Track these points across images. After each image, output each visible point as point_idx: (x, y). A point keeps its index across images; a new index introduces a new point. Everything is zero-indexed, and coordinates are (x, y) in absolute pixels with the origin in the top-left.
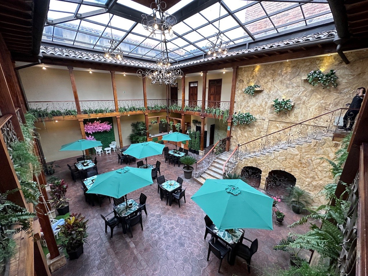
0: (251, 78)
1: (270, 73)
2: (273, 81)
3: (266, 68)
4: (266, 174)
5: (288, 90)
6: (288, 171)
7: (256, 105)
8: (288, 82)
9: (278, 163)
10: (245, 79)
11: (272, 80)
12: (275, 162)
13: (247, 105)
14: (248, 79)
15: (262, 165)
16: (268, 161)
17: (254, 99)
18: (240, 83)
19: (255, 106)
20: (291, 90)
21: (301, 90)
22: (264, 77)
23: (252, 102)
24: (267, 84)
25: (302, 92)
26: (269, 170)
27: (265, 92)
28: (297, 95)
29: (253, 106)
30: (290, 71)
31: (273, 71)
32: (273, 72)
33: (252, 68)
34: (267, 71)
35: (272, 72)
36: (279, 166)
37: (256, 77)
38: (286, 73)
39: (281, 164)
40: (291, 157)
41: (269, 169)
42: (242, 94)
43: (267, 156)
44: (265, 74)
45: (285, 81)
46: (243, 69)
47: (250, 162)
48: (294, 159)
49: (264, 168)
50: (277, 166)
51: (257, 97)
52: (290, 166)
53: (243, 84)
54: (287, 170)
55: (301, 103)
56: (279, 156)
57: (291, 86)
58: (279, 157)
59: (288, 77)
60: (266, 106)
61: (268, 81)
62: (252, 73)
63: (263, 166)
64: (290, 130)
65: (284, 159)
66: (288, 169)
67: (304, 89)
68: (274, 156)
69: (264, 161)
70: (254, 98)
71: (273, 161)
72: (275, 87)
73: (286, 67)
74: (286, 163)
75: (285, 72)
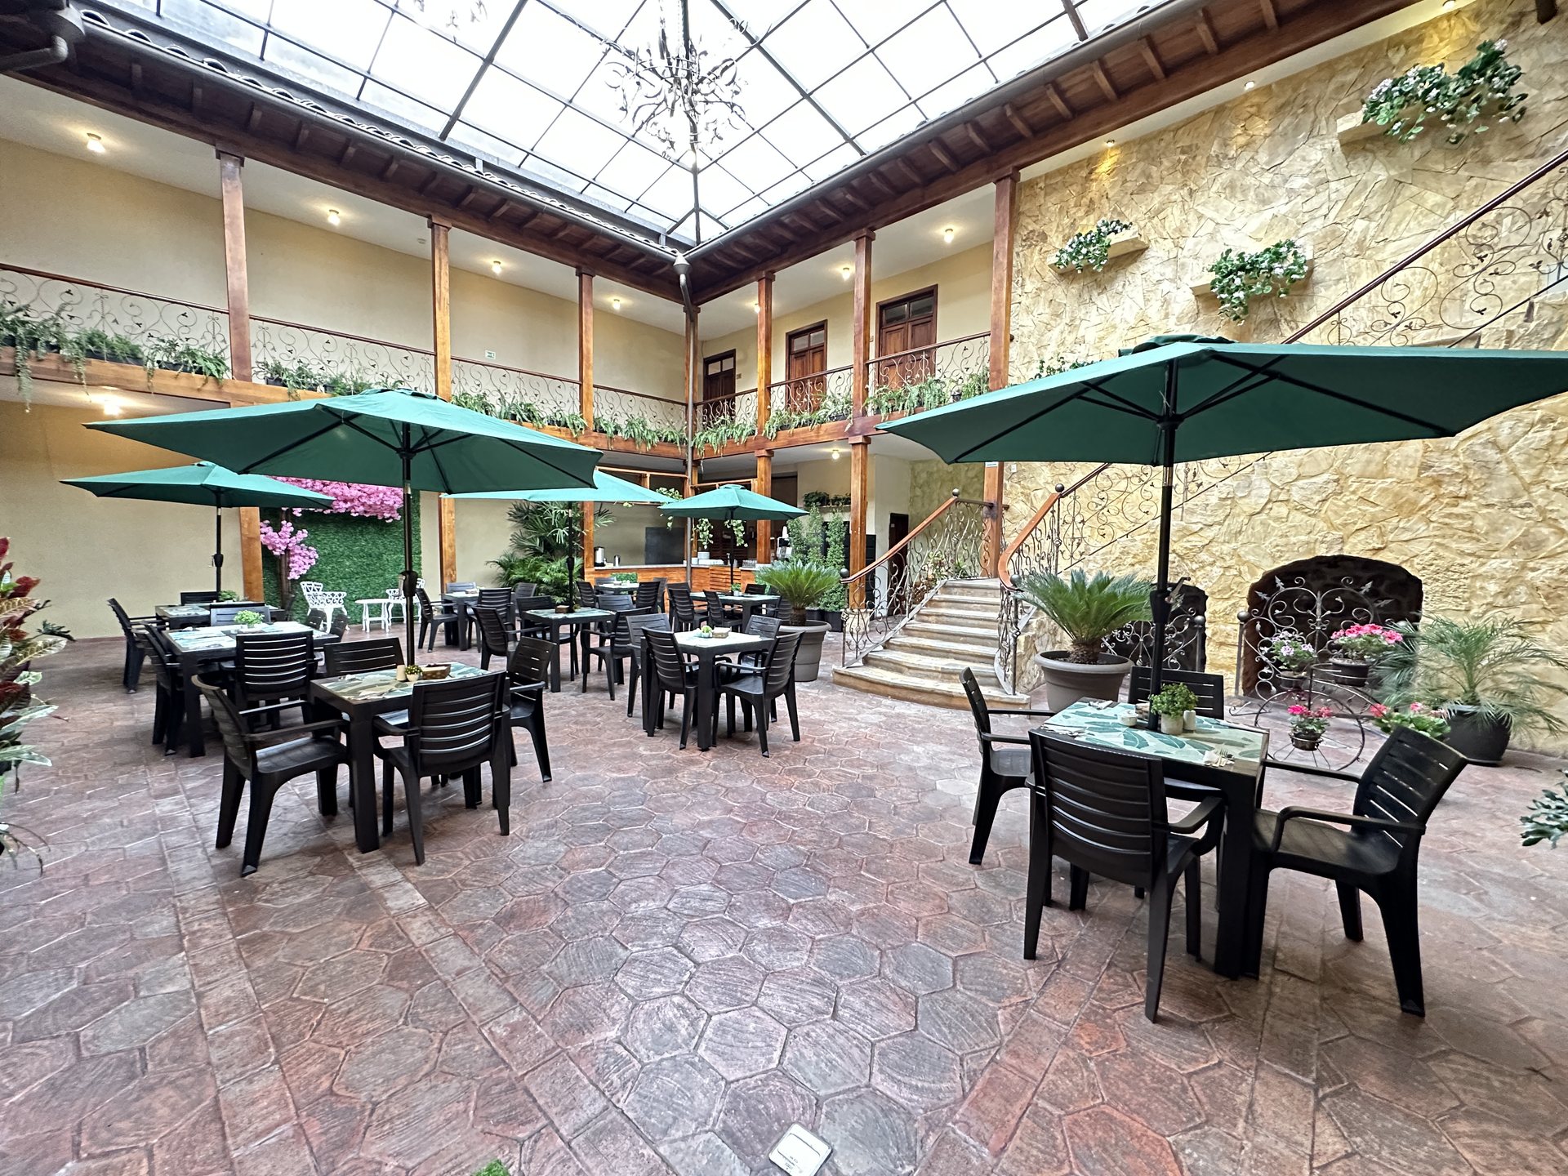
0: (1081, 213)
1: (1168, 169)
2: (1191, 192)
3: (1147, 151)
4: (1231, 602)
5: (1268, 215)
6: (1360, 547)
7: (1115, 327)
8: (1266, 179)
9: (1298, 517)
10: (1054, 225)
11: (1185, 191)
12: (1277, 519)
13: (1070, 339)
14: (1067, 221)
15: (1204, 556)
16: (1235, 528)
17: (1102, 301)
18: (1030, 246)
19: (1110, 330)
20: (1284, 209)
21: (1333, 196)
22: (1142, 190)
23: (1094, 317)
24: (1161, 216)
25: (1340, 204)
26: (1247, 577)
27: (1158, 252)
28: (1319, 223)
29: (1102, 334)
30: (1268, 131)
31: (1183, 152)
32: (1183, 157)
33: (1081, 167)
34: (1155, 160)
35: (1179, 161)
36: (1304, 538)
37: (1104, 200)
38: (1247, 144)
39: (1313, 520)
40: (1369, 462)
41: (1244, 568)
42: (1043, 295)
43: (1226, 499)
44: (1149, 176)
45: (1250, 180)
46: (1042, 185)
47: (1130, 560)
48: (1392, 470)
49: (1217, 571)
50: (1293, 540)
51: (1118, 285)
52: (1373, 515)
53: (1044, 249)
54: (1356, 548)
55: (1348, 251)
56: (1299, 477)
57: (1281, 191)
58: (1300, 483)
59: (1263, 157)
60: (1167, 316)
61: (1167, 202)
62: (1084, 190)
63: (1212, 564)
64: (1339, 323)
65: (1332, 487)
66: (1363, 535)
67: (1350, 188)
68: (1266, 485)
69: (1210, 533)
70: (1104, 296)
71: (1263, 516)
72: (1200, 217)
73: (1245, 120)
74: (1347, 507)
75: (1242, 140)
